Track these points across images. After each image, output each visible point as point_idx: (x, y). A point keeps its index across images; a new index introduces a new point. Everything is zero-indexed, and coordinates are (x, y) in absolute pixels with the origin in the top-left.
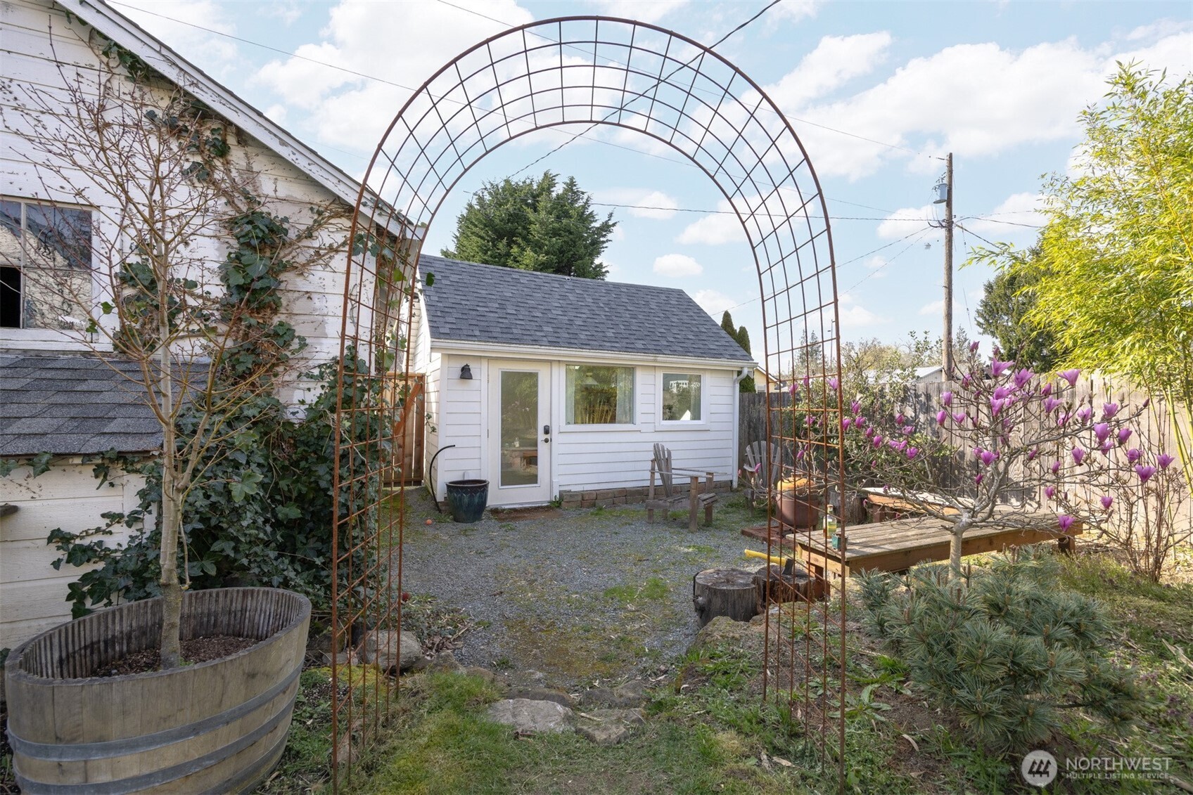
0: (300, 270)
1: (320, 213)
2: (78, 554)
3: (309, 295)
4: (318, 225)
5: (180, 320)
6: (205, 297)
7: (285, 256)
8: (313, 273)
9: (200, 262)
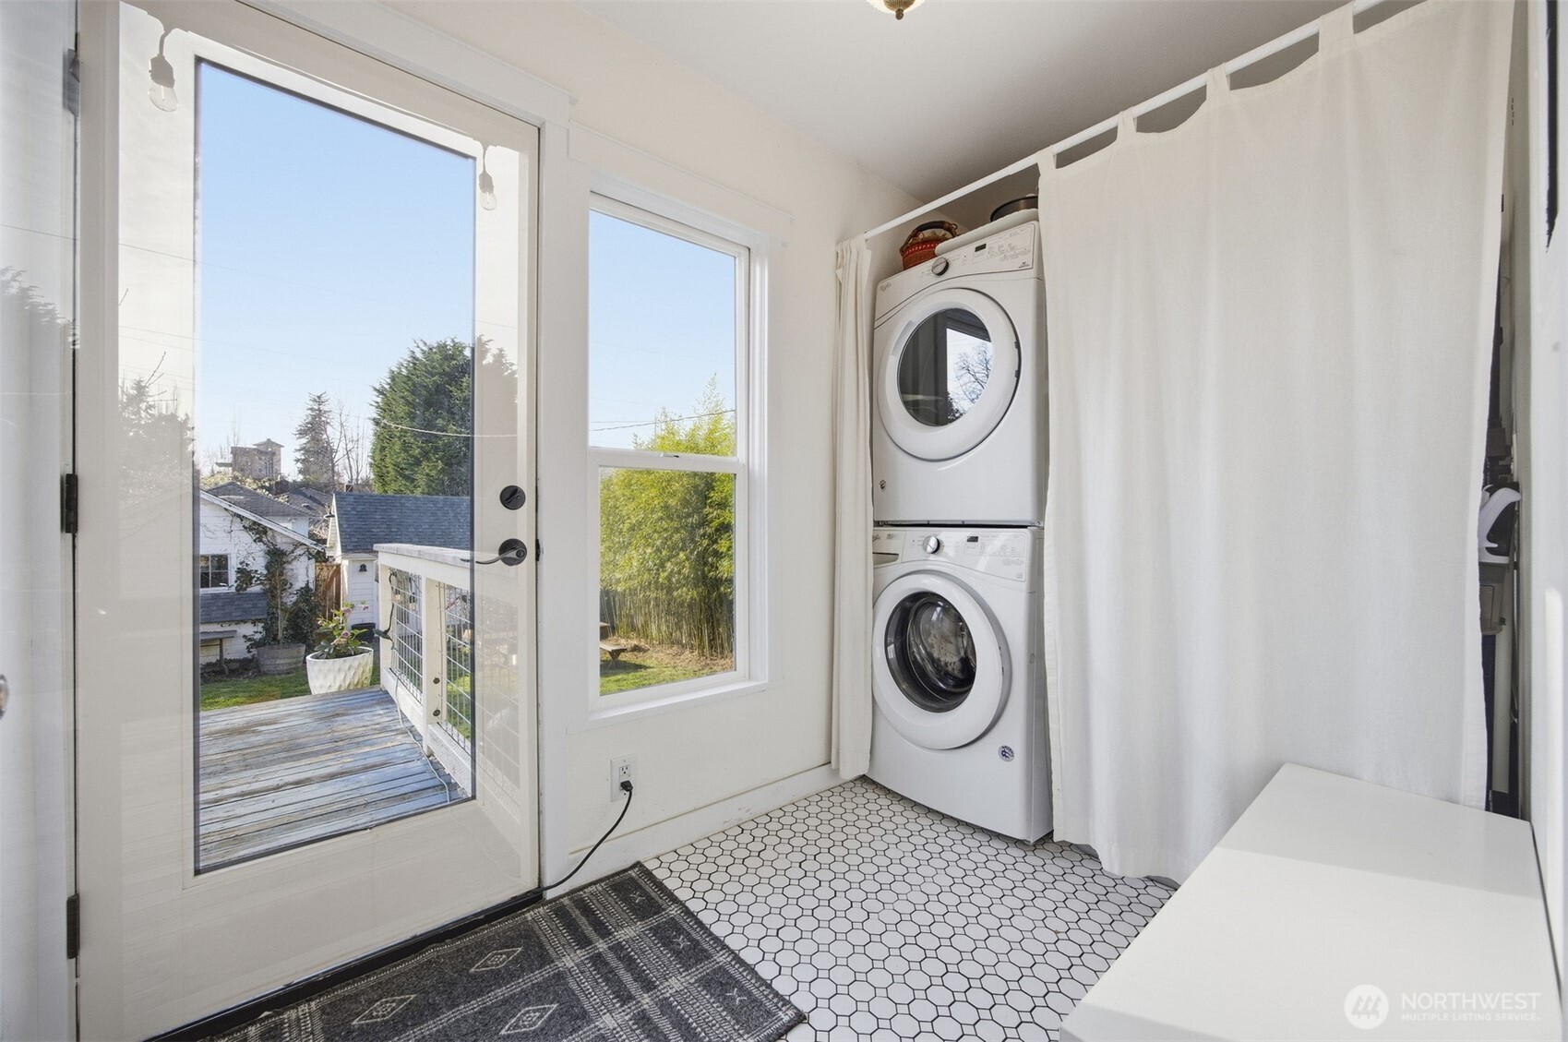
0: (289, 563)
1: (296, 545)
2: (250, 640)
3: (292, 570)
4: (295, 549)
5: (253, 581)
6: (261, 573)
7: (285, 559)
8: (295, 563)
9: (258, 564)
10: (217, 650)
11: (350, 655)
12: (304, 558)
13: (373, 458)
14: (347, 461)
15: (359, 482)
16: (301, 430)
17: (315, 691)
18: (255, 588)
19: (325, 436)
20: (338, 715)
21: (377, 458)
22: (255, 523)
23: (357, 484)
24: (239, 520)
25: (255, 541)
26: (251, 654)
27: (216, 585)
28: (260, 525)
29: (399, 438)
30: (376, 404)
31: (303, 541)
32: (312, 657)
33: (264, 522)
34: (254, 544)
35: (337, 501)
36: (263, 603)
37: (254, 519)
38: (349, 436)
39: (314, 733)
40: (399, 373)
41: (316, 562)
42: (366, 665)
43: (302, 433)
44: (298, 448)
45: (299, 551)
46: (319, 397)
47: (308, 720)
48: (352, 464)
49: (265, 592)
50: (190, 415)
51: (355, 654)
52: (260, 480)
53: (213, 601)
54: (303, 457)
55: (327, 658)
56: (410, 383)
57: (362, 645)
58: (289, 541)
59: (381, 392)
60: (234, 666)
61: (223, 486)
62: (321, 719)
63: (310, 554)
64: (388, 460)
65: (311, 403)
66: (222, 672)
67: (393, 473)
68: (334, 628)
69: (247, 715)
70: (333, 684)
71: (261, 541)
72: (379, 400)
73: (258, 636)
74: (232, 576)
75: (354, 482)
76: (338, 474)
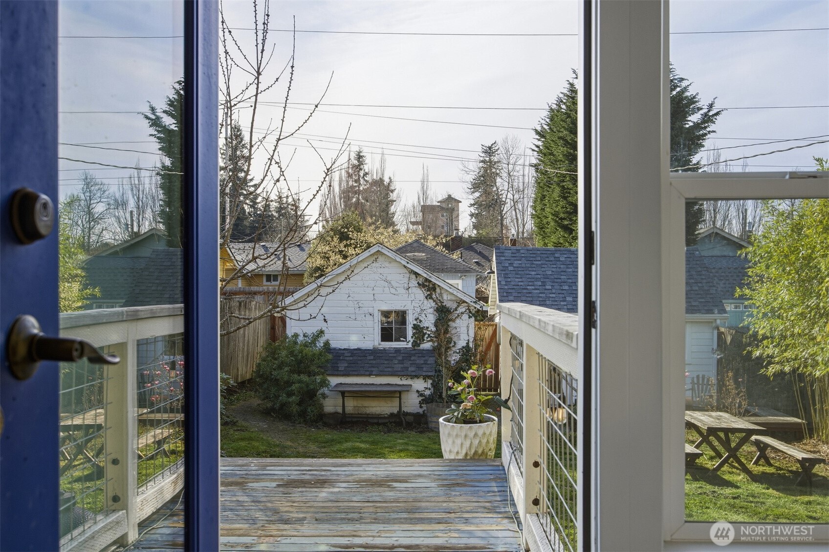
0: (454, 321)
1: (459, 303)
2: (421, 395)
3: (456, 328)
4: (458, 306)
5: (425, 338)
6: (431, 331)
7: (450, 317)
8: (458, 321)
9: (429, 321)
10: (396, 402)
11: (476, 422)
12: (465, 317)
13: (534, 208)
14: (514, 213)
15: (525, 235)
16: (475, 184)
17: (446, 456)
18: (427, 345)
19: (495, 189)
20: (458, 484)
21: (538, 208)
22: (426, 280)
23: (523, 238)
24: (414, 276)
25: (426, 298)
26: (423, 409)
27: (398, 340)
28: (430, 281)
29: (558, 185)
30: (536, 149)
31: (464, 299)
32: (444, 420)
33: (434, 280)
34: (426, 301)
35: (496, 256)
36: (431, 360)
37: (425, 275)
38: (515, 187)
39: (433, 499)
40: (558, 111)
41: (476, 320)
42: (490, 434)
43: (475, 187)
44: (473, 202)
45: (461, 309)
46: (490, 148)
47: (433, 485)
48: (518, 216)
49: (434, 349)
50: (392, 178)
51: (481, 422)
52: (438, 237)
53: (395, 355)
54: (476, 212)
55: (455, 422)
56: (569, 120)
57: (489, 413)
58: (453, 298)
59: (541, 134)
60: (410, 419)
61: (411, 244)
62: (443, 486)
63: (470, 312)
64: (548, 210)
65: (483, 155)
66: (399, 424)
67: (552, 224)
68: (462, 390)
69: (388, 469)
70: (460, 451)
71: (431, 298)
72: (540, 143)
73: (428, 393)
74: (410, 332)
75: (520, 235)
76: (507, 228)
